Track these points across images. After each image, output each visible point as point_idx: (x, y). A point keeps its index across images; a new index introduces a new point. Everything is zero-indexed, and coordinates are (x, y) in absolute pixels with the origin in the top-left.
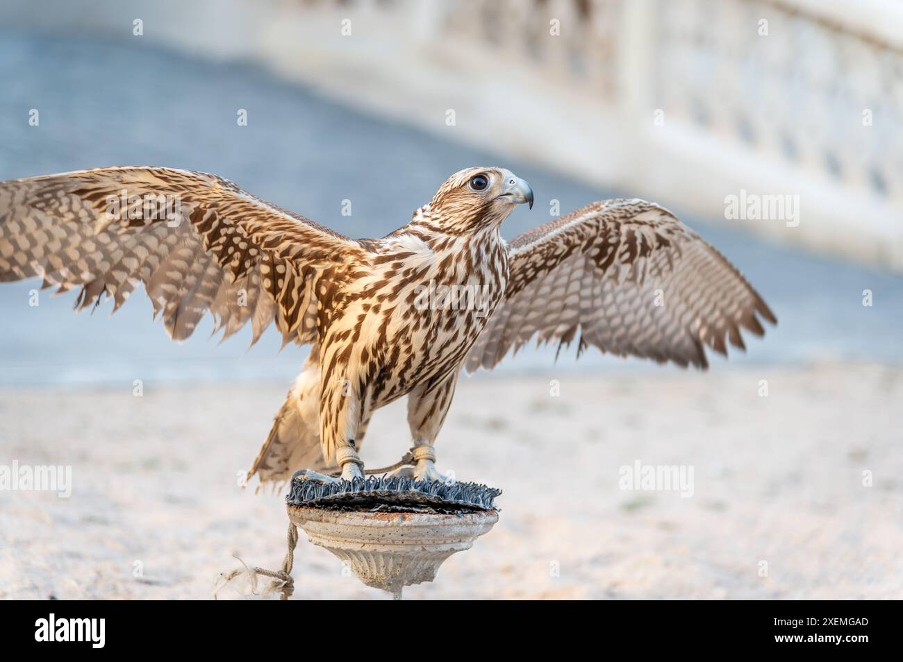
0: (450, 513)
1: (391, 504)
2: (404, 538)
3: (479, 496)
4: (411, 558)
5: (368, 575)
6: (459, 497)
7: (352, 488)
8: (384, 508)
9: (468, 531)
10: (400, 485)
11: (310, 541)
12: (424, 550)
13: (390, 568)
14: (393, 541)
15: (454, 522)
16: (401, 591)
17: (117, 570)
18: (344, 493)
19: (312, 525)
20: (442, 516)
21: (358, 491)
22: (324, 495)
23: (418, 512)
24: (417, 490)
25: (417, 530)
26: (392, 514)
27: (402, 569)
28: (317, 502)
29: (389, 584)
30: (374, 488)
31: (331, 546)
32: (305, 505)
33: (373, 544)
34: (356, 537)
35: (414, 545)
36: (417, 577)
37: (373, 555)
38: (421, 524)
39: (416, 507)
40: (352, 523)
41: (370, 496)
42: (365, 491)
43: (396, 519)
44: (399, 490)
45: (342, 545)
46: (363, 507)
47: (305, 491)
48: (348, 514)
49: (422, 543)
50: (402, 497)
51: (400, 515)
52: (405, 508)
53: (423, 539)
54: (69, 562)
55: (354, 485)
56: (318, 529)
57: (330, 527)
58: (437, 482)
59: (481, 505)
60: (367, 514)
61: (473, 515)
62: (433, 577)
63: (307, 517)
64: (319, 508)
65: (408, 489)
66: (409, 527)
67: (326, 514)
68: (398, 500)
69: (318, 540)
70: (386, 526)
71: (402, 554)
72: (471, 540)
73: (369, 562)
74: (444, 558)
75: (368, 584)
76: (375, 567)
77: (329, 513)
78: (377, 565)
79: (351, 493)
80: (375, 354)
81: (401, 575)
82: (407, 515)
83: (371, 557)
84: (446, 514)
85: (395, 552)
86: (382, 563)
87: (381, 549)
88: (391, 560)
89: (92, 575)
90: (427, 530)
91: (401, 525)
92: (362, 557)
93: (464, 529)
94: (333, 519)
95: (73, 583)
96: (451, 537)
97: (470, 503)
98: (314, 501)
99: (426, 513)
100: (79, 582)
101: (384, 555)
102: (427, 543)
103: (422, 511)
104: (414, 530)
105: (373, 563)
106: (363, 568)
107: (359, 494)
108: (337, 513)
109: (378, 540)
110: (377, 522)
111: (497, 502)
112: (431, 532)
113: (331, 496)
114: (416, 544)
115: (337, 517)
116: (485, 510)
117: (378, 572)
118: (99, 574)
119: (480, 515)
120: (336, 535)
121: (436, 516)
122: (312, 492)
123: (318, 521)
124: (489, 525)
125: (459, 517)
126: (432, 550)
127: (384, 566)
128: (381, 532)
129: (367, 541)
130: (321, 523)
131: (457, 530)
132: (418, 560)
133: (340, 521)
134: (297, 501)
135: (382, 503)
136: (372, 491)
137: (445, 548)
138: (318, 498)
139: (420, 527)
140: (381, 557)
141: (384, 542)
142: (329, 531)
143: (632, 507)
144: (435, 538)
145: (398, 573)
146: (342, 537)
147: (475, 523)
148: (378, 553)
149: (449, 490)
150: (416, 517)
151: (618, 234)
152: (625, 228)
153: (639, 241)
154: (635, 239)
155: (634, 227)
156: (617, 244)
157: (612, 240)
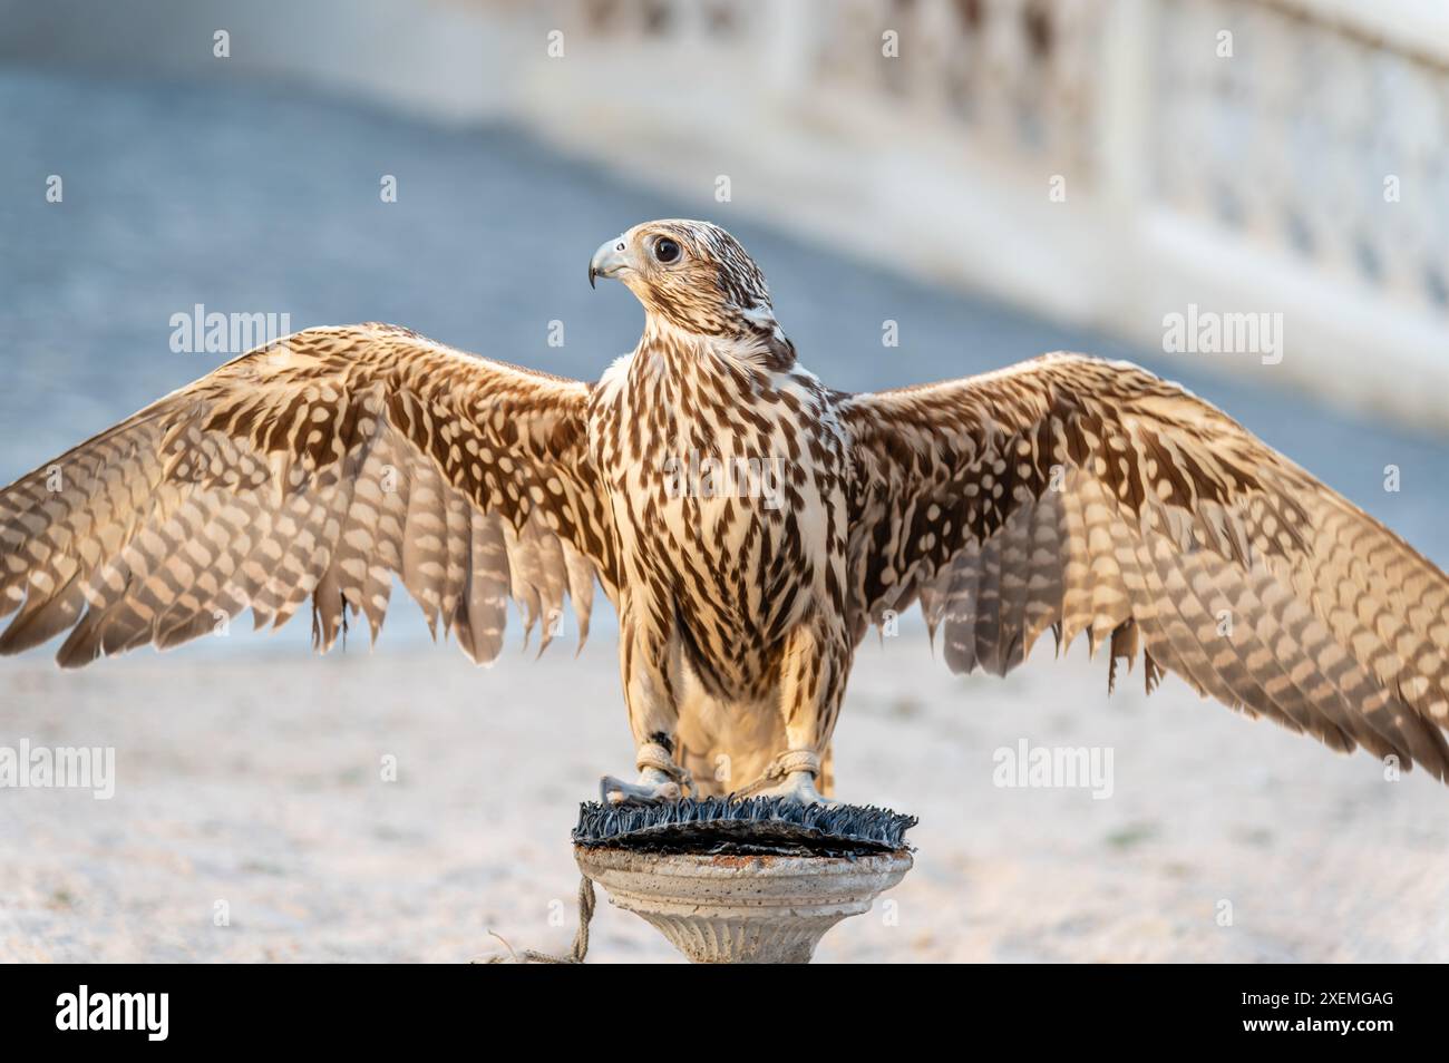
0: (835, 856)
1: (740, 841)
2: (762, 895)
3: (883, 828)
4: (772, 928)
5: (705, 955)
6: (849, 829)
7: (678, 816)
8: (729, 848)
9: (864, 883)
10: (755, 811)
11: (611, 902)
12: (794, 914)
13: (739, 944)
14: (745, 901)
15: (842, 870)
18: (665, 825)
19: (615, 876)
20: (822, 860)
21: (687, 822)
22: (633, 827)
23: (785, 855)
24: (783, 819)
25: (783, 883)
26: (743, 858)
27: (759, 945)
28: (622, 840)
30: (714, 817)
31: (645, 910)
32: (602, 844)
33: (713, 905)
34: (686, 896)
35: (778, 907)
36: (783, 959)
37: (712, 924)
38: (789, 874)
39: (781, 846)
40: (679, 872)
41: (708, 829)
42: (699, 821)
43: (749, 865)
44: (754, 818)
45: (663, 907)
46: (696, 847)
47: (603, 822)
48: (672, 859)
49: (790, 904)
50: (759, 830)
51: (756, 859)
52: (764, 849)
53: (793, 897)
55: (681, 811)
56: (624, 882)
57: (643, 879)
59: (885, 842)
60: (701, 858)
61: (874, 858)
62: (809, 958)
63: (607, 864)
64: (625, 849)
65: (767, 817)
66: (771, 878)
67: (636, 859)
68: (752, 834)
69: (623, 901)
70: (733, 877)
71: (760, 921)
72: (869, 897)
73: (705, 934)
74: (827, 928)
76: (715, 943)
77: (641, 857)
78: (719, 940)
81: (760, 954)
82: (766, 859)
83: (709, 926)
84: (829, 856)
85: (748, 918)
86: (726, 937)
87: (725, 914)
88: (741, 931)
90: (798, 882)
91: (757, 875)
92: (695, 927)
93: (858, 881)
94: (648, 867)
96: (838, 893)
97: (867, 839)
98: (617, 837)
99: (797, 855)
101: (730, 923)
102: (799, 902)
103: (791, 852)
104: (777, 882)
105: (713, 936)
106: (696, 944)
107: (689, 826)
108: (655, 858)
109: (720, 899)
110: (719, 871)
111: (910, 836)
112: (806, 886)
113: (646, 829)
114: (781, 906)
115: (654, 863)
116: (891, 851)
117: (720, 951)
119: (884, 859)
120: (653, 892)
121: (813, 861)
123: (623, 869)
124: (898, 874)
125: (851, 862)
126: (807, 914)
127: (730, 941)
128: (726, 887)
129: (702, 901)
130: (628, 874)
131: (846, 882)
132: (785, 930)
133: (659, 869)
134: (589, 838)
135: (727, 841)
136: (710, 821)
137: (827, 911)
138: (624, 832)
139: (787, 877)
140: (725, 926)
141: (730, 902)
142: (642, 886)
143: (1124, 840)
144: (810, 896)
145: (752, 952)
146: (662, 895)
147: (874, 871)
148: (721, 920)
149: (833, 817)
150: (781, 862)
151: (1120, 431)
152: (1130, 423)
153: (1178, 461)
154: (1167, 454)
155: (1151, 426)
156: (1131, 455)
157: (1116, 443)
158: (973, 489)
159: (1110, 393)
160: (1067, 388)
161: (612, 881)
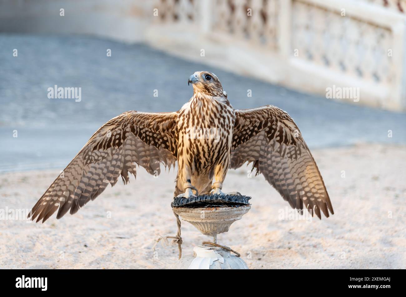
0: (233, 207)
1: (211, 204)
2: (217, 216)
3: (243, 200)
4: (219, 224)
5: (204, 231)
6: (236, 200)
7: (197, 199)
8: (209, 206)
9: (240, 213)
10: (214, 197)
11: (182, 220)
12: (224, 220)
13: (212, 228)
14: (213, 218)
15: (235, 209)
16: (216, 236)
17: (109, 234)
18: (194, 201)
19: (183, 214)
20: (230, 208)
21: (199, 200)
22: (187, 202)
23: (222, 207)
24: (221, 199)
25: (221, 213)
26: (212, 208)
27: (217, 228)
28: (184, 205)
29: (212, 234)
30: (205, 199)
31: (190, 221)
32: (180, 206)
36: (222, 231)
37: (206, 223)
39: (221, 205)
40: (198, 212)
41: (204, 202)
42: (202, 200)
43: (214, 210)
44: (214, 199)
45: (194, 220)
46: (201, 206)
47: (180, 201)
48: (196, 209)
49: (223, 218)
50: (215, 201)
51: (215, 208)
52: (217, 206)
53: (224, 216)
54: (91, 232)
56: (185, 215)
57: (190, 214)
58: (228, 195)
59: (244, 203)
60: (203, 209)
61: (242, 207)
62: (228, 230)
63: (181, 211)
64: (185, 207)
65: (217, 198)
66: (219, 212)
67: (188, 209)
68: (214, 202)
69: (185, 219)
70: (210, 213)
71: (217, 222)
72: (241, 216)
73: (204, 226)
74: (232, 223)
75: (204, 234)
76: (207, 228)
78: (207, 227)
79: (197, 201)
80: (191, 150)
81: (216, 230)
82: (217, 208)
83: (205, 224)
84: (231, 207)
85: (214, 222)
86: (209, 226)
87: (209, 221)
88: (212, 225)
89: (100, 236)
90: (225, 213)
91: (216, 212)
92: (202, 224)
93: (239, 212)
94: (190, 211)
95: (93, 240)
96: (234, 215)
97: (240, 202)
98: (183, 205)
100: (95, 239)
101: (210, 223)
102: (225, 218)
103: (223, 206)
104: (220, 213)
106: (202, 228)
107: (200, 201)
108: (192, 209)
109: (207, 218)
110: (207, 211)
111: (250, 201)
112: (227, 214)
113: (189, 202)
114: (221, 219)
115: (192, 210)
116: (246, 205)
117: (208, 229)
118: (102, 236)
119: (244, 207)
120: (192, 217)
121: (228, 208)
122: (182, 202)
123: (185, 212)
124: (248, 210)
125: (237, 208)
126: (227, 220)
127: (210, 227)
128: (209, 215)
129: (203, 218)
130: (186, 213)
131: (236, 212)
132: (222, 224)
133: (193, 211)
134: (177, 205)
135: (208, 204)
137: (232, 219)
138: (185, 203)
139: (222, 212)
140: (209, 224)
141: (210, 218)
142: (189, 216)
144: (228, 216)
145: (215, 229)
146: (194, 217)
147: (242, 210)
148: (208, 222)
149: (232, 198)
150: (221, 209)
151: (276, 125)
152: (279, 123)
153: (284, 134)
154: (283, 132)
155: (283, 126)
156: (276, 130)
157: (274, 127)
159: (279, 117)
161: (183, 215)
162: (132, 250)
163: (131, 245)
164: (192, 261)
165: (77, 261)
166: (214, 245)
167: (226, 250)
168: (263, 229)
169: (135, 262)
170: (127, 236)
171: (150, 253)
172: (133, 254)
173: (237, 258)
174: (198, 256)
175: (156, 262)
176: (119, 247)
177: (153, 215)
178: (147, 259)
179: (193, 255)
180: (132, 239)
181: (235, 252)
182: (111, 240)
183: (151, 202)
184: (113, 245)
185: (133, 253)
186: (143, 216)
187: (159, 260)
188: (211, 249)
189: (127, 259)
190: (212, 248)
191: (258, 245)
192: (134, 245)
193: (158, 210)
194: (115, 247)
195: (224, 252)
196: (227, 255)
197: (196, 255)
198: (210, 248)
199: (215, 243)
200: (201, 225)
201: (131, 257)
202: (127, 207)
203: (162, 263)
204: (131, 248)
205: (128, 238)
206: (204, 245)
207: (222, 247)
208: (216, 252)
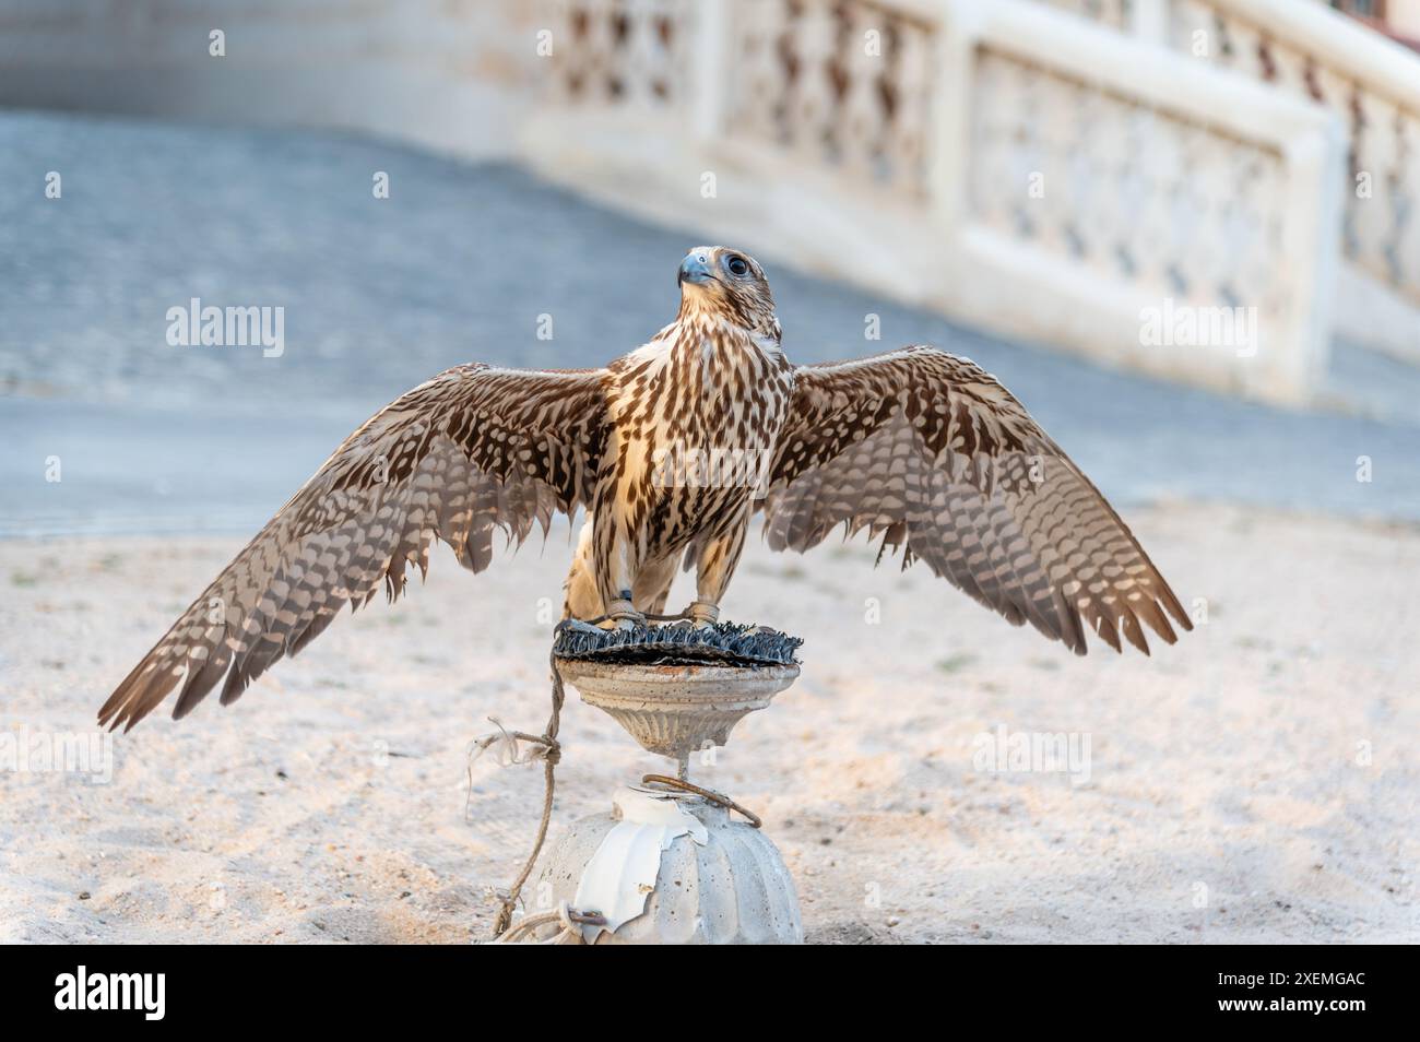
0: (744, 667)
1: (675, 656)
2: (691, 695)
3: (778, 649)
4: (699, 719)
5: (650, 739)
6: (754, 651)
7: (631, 639)
8: (668, 661)
9: (765, 687)
10: (686, 637)
12: (714, 709)
13: (675, 731)
14: (679, 700)
15: (749, 676)
16: (687, 758)
17: (357, 740)
18: (622, 646)
19: (584, 681)
20: (734, 669)
21: (638, 644)
22: (599, 647)
23: (708, 666)
24: (707, 644)
25: (706, 686)
26: (677, 668)
27: (689, 731)
28: (591, 655)
29: (674, 750)
30: (657, 640)
31: (607, 705)
32: (576, 658)
33: (656, 702)
34: (635, 695)
35: (702, 703)
37: (656, 716)
38: (711, 679)
39: (705, 660)
40: (631, 678)
41: (652, 648)
42: (646, 643)
43: (682, 673)
44: (686, 642)
45: (619, 704)
46: (644, 661)
47: (578, 641)
48: (626, 668)
49: (712, 702)
50: (690, 650)
51: (687, 668)
52: (692, 661)
53: (713, 696)
54: (301, 732)
55: (634, 636)
56: (592, 686)
57: (606, 683)
59: (780, 659)
60: (648, 668)
61: (771, 669)
62: (727, 740)
63: (579, 672)
64: (593, 662)
65: (695, 642)
66: (697, 683)
67: (600, 668)
68: (684, 652)
69: (591, 699)
70: (671, 682)
71: (689, 714)
72: (768, 696)
73: (650, 723)
74: (737, 719)
75: (649, 750)
76: (657, 729)
77: (604, 667)
78: (660, 727)
79: (630, 645)
80: (643, 491)
81: (689, 738)
82: (694, 668)
83: (653, 717)
84: (738, 666)
85: (681, 712)
86: (666, 725)
87: (664, 708)
88: (676, 721)
89: (329, 747)
90: (717, 685)
91: (688, 680)
92: (643, 717)
93: (760, 685)
94: (608, 674)
95: (305, 757)
96: (745, 694)
97: (767, 658)
98: (586, 653)
99: (716, 666)
100: (312, 755)
101: (668, 715)
102: (718, 700)
103: (712, 664)
104: (702, 685)
105: (655, 724)
106: (644, 730)
107: (640, 646)
108: (614, 667)
109: (661, 697)
110: (660, 677)
111: (798, 653)
112: (723, 688)
113: (607, 648)
114: (705, 703)
115: (613, 672)
116: (784, 664)
117: (661, 736)
118: (337, 746)
119: (779, 670)
120: (613, 693)
121: (728, 670)
122: (585, 644)
123: (590, 676)
124: (789, 680)
125: (755, 672)
126: (723, 708)
127: (668, 729)
128: (665, 689)
129: (648, 699)
130: (594, 679)
131: (752, 685)
132: (708, 720)
133: (617, 675)
134: (566, 653)
135: (666, 656)
136: (654, 643)
137: (738, 706)
138: (592, 651)
139: (710, 682)
140: (665, 719)
141: (668, 700)
142: (605, 688)
143: (949, 666)
144: (727, 695)
145: (684, 737)
146: (620, 695)
147: (772, 678)
148: (662, 713)
149: (743, 642)
150: (705, 670)
151: (946, 402)
152: (953, 397)
153: (975, 425)
154: (970, 419)
155: (967, 400)
156: (947, 418)
157: (940, 409)
158: (829, 432)
159: (949, 377)
160: (924, 371)
161: (583, 684)
162: (427, 792)
163: (423, 777)
164: (605, 835)
165: (249, 820)
166: (680, 787)
167: (716, 804)
168: (846, 746)
169: (432, 832)
170: (414, 750)
171: (479, 804)
172: (429, 805)
173: (752, 832)
174: (625, 817)
175: (497, 836)
176: (385, 782)
177: (503, 688)
178: (470, 824)
179: (612, 815)
180: (429, 760)
181: (743, 812)
182: (361, 760)
183: (499, 648)
184: (369, 775)
185: (426, 804)
186: (469, 690)
187: (509, 830)
188: (667, 798)
189: (407, 823)
190: (671, 794)
191: (825, 797)
192: (433, 780)
193: (520, 674)
194: (374, 781)
195: (710, 811)
196: (720, 820)
197: (621, 815)
198: (665, 794)
199: (683, 780)
200: (640, 720)
201: (420, 816)
202: (421, 660)
203: (517, 840)
204: (421, 789)
205: (417, 757)
206: (647, 784)
207: (704, 793)
208: (685, 809)
